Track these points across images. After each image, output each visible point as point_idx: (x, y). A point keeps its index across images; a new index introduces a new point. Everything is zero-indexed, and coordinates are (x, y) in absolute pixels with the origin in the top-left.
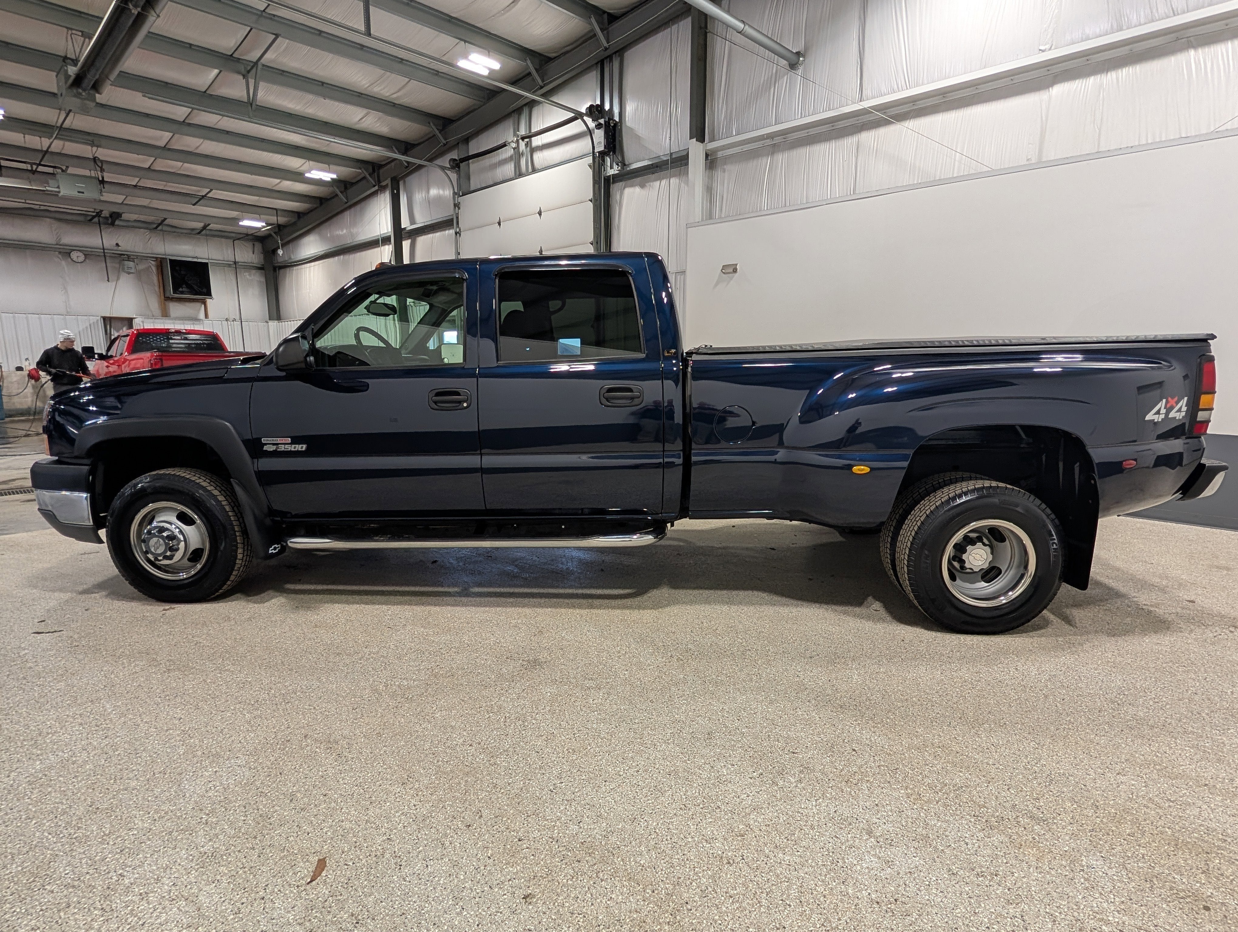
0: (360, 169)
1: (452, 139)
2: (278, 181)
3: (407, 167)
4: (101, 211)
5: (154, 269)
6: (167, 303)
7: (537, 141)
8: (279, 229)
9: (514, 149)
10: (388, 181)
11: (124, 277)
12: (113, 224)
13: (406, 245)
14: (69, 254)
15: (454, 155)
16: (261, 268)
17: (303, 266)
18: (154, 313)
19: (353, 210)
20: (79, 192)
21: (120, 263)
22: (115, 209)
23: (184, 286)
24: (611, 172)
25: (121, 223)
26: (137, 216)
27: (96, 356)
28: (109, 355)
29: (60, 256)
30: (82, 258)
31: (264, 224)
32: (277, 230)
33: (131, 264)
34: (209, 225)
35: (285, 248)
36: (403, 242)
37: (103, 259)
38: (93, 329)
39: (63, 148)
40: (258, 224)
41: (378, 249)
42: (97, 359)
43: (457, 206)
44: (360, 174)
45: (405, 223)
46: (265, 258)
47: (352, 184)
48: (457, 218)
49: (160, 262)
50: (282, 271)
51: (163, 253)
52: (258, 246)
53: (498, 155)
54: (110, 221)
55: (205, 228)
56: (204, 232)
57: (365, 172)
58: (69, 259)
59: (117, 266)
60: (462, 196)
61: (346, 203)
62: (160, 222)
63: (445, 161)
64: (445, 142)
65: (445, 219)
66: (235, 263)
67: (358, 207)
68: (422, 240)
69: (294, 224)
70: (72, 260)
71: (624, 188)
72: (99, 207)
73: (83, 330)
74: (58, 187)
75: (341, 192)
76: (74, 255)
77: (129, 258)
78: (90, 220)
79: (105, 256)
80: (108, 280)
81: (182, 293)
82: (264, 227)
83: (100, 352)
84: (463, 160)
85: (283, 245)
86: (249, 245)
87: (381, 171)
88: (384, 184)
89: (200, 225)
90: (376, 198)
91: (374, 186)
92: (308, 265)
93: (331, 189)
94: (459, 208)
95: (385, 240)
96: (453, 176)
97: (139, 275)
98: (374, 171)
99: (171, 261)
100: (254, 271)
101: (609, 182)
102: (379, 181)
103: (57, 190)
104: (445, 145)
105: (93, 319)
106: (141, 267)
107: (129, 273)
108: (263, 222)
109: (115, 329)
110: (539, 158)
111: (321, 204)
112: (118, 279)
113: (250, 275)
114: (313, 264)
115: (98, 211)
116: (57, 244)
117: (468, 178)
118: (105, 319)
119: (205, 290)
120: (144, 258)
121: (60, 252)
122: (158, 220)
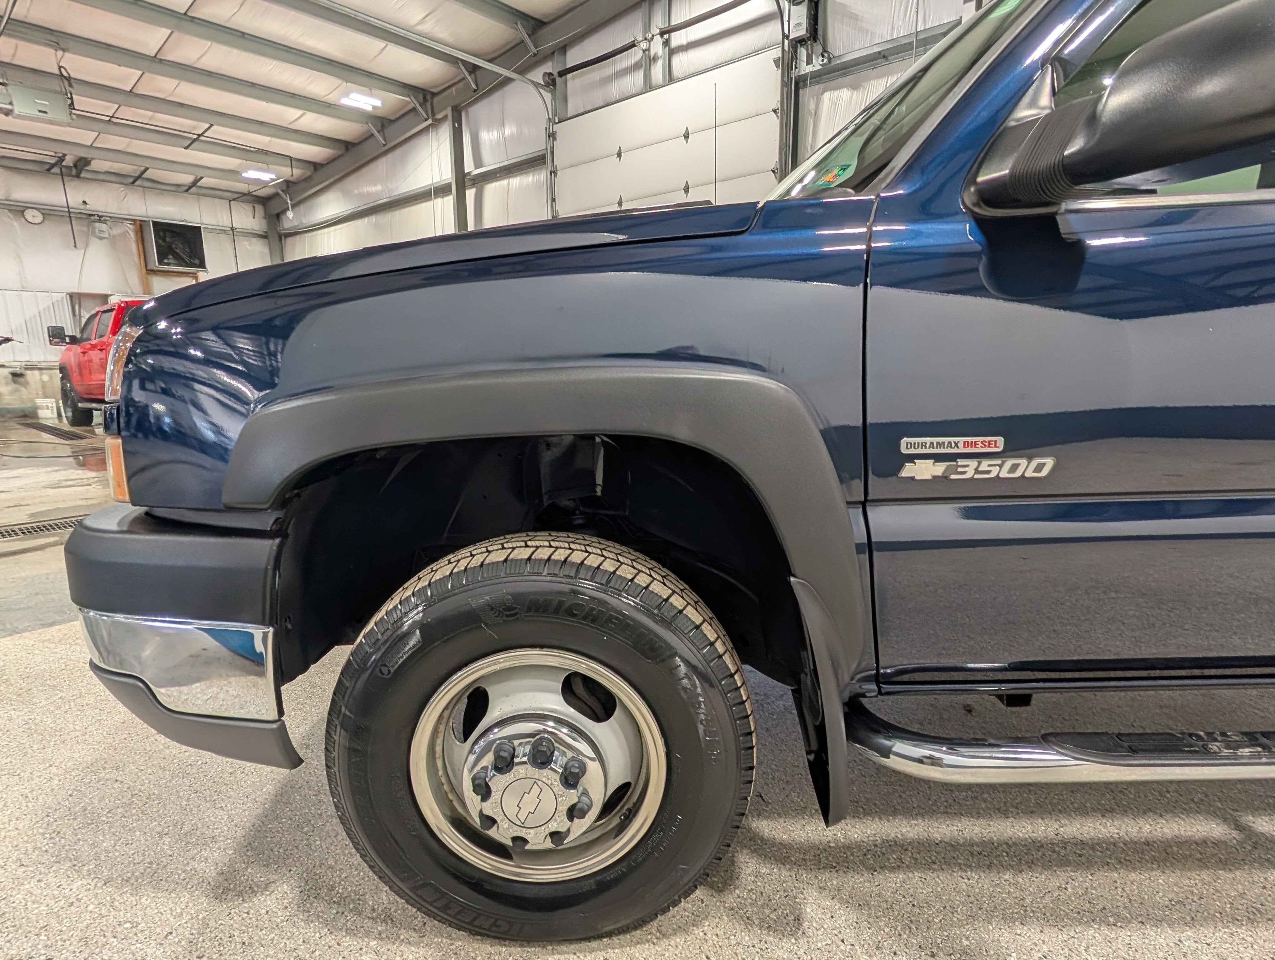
0: (409, 96)
1: (547, 46)
2: (299, 112)
3: (475, 91)
4: (65, 155)
5: (132, 234)
6: (149, 277)
7: (678, 39)
8: (288, 187)
9: (644, 51)
10: (449, 111)
11: (95, 243)
12: (78, 176)
13: (470, 194)
14: (23, 212)
15: (548, 67)
16: (264, 236)
17: (319, 232)
18: (134, 291)
19: (390, 156)
20: (40, 111)
21: (88, 227)
22: (83, 153)
23: (170, 257)
24: (805, 69)
25: (89, 176)
26: (110, 164)
27: (67, 340)
28: (85, 336)
29: (10, 215)
30: (39, 218)
31: (273, 176)
32: (284, 187)
33: (104, 227)
34: (201, 178)
35: (297, 209)
36: (467, 192)
37: (68, 219)
38: (56, 307)
39: (14, 55)
40: (266, 177)
41: (431, 203)
42: (67, 343)
43: (552, 136)
44: (408, 103)
45: (469, 166)
46: (269, 224)
47: (391, 122)
48: (552, 153)
49: (140, 226)
50: (290, 240)
51: (145, 214)
52: (260, 209)
53: (614, 63)
54: (74, 172)
55: (194, 183)
56: (193, 190)
57: (415, 102)
58: (23, 220)
59: (85, 229)
60: (559, 122)
61: (384, 145)
62: (137, 174)
63: (537, 75)
64: (535, 51)
65: (530, 156)
66: (232, 229)
67: (398, 152)
68: (492, 189)
69: (308, 179)
70: (26, 220)
71: (823, 93)
72: (61, 150)
73: (44, 309)
74: (11, 103)
75: (378, 132)
76: (29, 214)
77: (101, 219)
78: (49, 170)
79: (70, 217)
80: (75, 246)
81: (168, 264)
82: (273, 180)
83: (71, 334)
84: (562, 74)
85: (293, 206)
86: (248, 208)
87: (436, 99)
88: (439, 116)
89: (188, 179)
90: (424, 138)
91: (426, 120)
92: (326, 230)
93: (365, 126)
94: (555, 139)
95: (442, 190)
96: (548, 96)
97: (113, 241)
98: (425, 100)
99: (155, 224)
100: (254, 240)
101: (800, 83)
102: (433, 114)
103: (9, 107)
104: (535, 55)
105: (56, 297)
106: (116, 231)
107: (101, 238)
108: (272, 173)
109: (85, 309)
110: (680, 62)
111: (347, 149)
112: (87, 246)
113: (250, 245)
114: (333, 228)
115: (60, 155)
116: (6, 200)
117: (565, 99)
118: (71, 296)
119: (197, 262)
120: (117, 220)
121: (10, 210)
122: (135, 171)
